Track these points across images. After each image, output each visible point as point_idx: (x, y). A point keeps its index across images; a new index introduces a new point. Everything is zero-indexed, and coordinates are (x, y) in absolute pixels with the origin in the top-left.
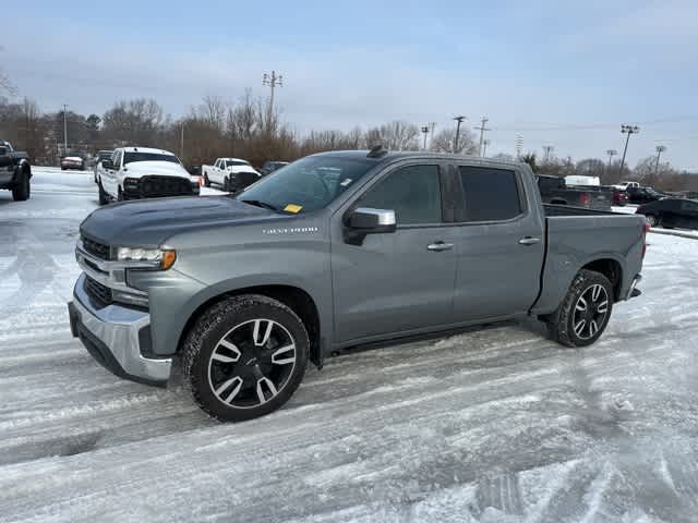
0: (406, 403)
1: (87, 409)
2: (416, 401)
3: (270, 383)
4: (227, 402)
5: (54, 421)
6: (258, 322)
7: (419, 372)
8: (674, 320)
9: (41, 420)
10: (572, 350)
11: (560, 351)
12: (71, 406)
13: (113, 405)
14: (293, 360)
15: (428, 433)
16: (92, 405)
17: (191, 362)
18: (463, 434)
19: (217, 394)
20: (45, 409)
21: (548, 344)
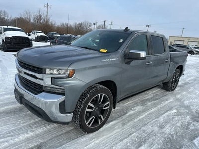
0: (141, 117)
1: (30, 134)
2: (144, 116)
3: (102, 116)
4: (89, 126)
5: (19, 141)
6: (100, 95)
7: (136, 104)
8: (187, 80)
9: (12, 142)
10: (170, 92)
11: (168, 93)
12: (23, 133)
13: (40, 130)
14: (109, 107)
15: (156, 129)
16: (32, 131)
17: (79, 114)
18: (166, 127)
19: (87, 124)
20: (12, 136)
21: (163, 91)
